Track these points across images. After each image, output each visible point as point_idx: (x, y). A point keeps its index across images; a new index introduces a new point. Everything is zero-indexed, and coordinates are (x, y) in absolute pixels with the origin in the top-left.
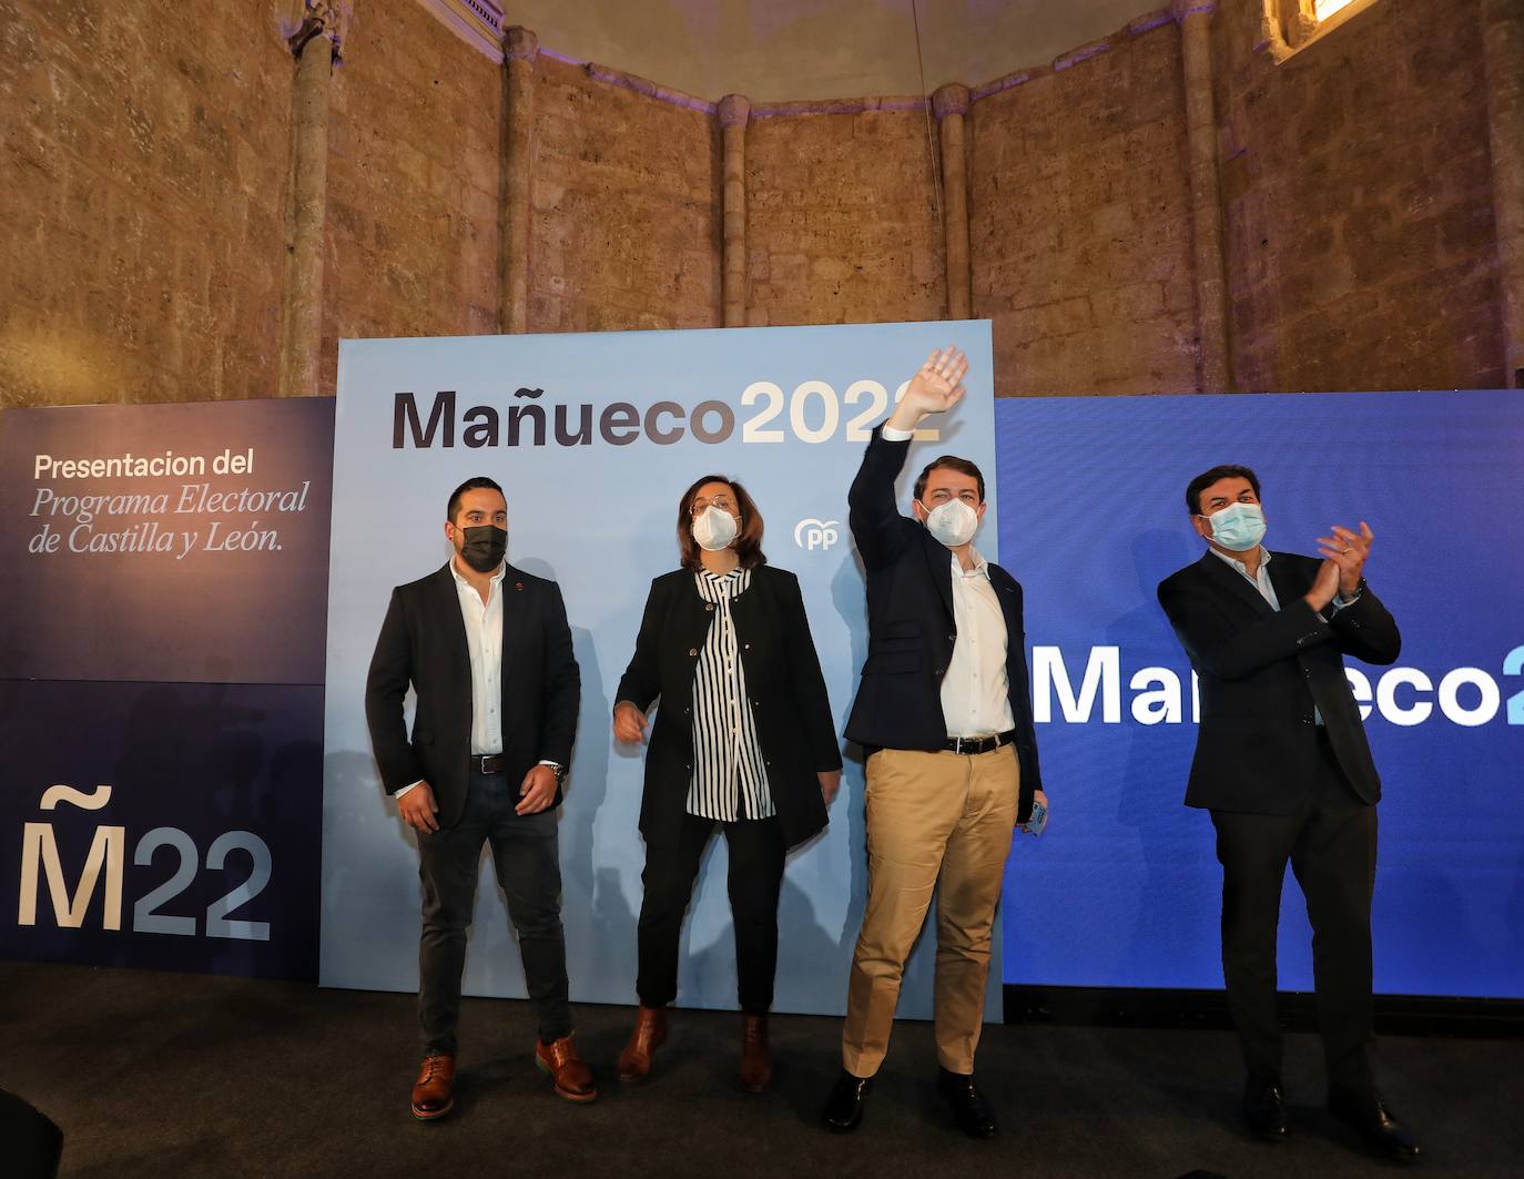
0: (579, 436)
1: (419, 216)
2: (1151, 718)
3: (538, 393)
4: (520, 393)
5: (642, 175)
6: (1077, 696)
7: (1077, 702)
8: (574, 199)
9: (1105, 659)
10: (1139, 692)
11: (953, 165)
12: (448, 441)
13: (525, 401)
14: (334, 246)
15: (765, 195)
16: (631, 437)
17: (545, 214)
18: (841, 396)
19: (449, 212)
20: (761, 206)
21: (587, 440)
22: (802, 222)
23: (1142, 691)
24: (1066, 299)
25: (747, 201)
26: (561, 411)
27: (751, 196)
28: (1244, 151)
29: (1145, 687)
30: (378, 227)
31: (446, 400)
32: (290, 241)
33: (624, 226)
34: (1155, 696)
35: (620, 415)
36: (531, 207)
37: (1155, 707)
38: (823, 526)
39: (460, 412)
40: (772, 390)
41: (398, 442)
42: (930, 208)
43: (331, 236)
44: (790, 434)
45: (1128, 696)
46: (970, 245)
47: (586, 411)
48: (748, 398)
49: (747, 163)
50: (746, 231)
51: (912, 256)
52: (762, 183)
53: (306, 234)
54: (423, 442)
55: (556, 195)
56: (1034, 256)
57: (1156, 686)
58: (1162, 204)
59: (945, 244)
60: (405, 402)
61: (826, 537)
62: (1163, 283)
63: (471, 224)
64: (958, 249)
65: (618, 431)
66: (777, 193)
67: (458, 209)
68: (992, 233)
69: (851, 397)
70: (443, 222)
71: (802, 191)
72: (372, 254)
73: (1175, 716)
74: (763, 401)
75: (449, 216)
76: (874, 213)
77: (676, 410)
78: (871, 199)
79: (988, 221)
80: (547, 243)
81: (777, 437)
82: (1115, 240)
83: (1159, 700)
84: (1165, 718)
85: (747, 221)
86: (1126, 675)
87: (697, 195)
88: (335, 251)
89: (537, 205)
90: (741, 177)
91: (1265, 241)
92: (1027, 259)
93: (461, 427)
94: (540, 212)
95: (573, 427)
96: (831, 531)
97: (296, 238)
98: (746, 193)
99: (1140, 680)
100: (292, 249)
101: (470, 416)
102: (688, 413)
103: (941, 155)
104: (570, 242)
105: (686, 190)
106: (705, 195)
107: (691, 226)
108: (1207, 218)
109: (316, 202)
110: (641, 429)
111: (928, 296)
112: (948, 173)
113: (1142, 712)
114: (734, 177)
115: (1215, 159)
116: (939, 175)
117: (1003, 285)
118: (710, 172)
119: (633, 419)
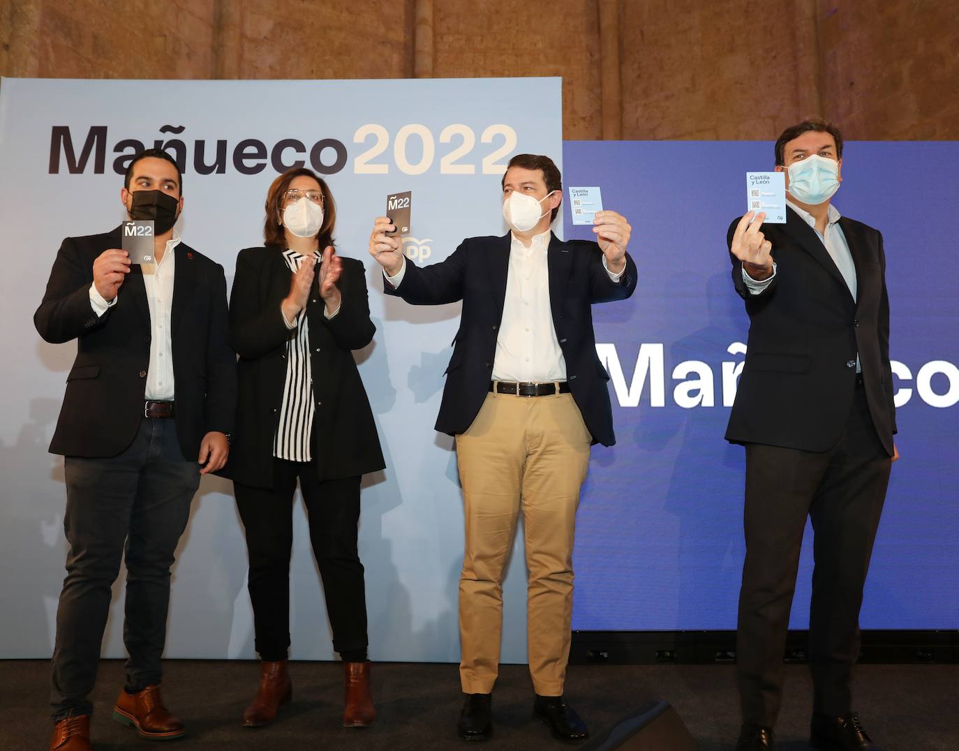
0: (214, 166)
1: (136, 32)
2: (689, 403)
3: (180, 130)
4: (165, 129)
5: (344, 15)
6: (629, 385)
7: (629, 390)
8: (282, 31)
9: (652, 354)
10: (680, 381)
11: (608, 20)
12: (99, 169)
13: (169, 136)
14: (51, 50)
15: (451, 39)
16: (260, 168)
17: (256, 42)
18: (436, 137)
19: (167, 33)
20: (447, 47)
21: (222, 170)
22: (482, 63)
23: (681, 381)
24: (698, 131)
25: (435, 43)
26: (200, 146)
27: (439, 39)
28: (836, 11)
29: (684, 377)
30: (95, 37)
31: (98, 134)
32: (6, 40)
33: (327, 58)
34: (693, 385)
35: (251, 150)
36: (243, 35)
37: (693, 393)
38: (419, 243)
39: (111, 142)
40: (381, 132)
41: (54, 168)
42: (588, 55)
43: (48, 41)
44: (392, 165)
45: (671, 384)
46: (621, 86)
47: (222, 145)
48: (360, 136)
49: (436, 10)
50: (433, 69)
51: (573, 94)
52: (449, 28)
53: (22, 34)
54: (77, 169)
55: (266, 26)
56: (673, 95)
57: (693, 376)
58: (773, 54)
59: (601, 85)
60: (61, 134)
61: (421, 252)
62: (774, 118)
63: (187, 45)
64: (611, 88)
65: (249, 163)
66: (460, 37)
67: (173, 30)
68: (639, 76)
69: (445, 137)
70: (159, 41)
71: (482, 36)
72: (89, 61)
73: (709, 402)
74: (371, 140)
75: (165, 36)
76: (542, 57)
77: (300, 147)
78: (540, 46)
79: (636, 66)
80: (257, 68)
81: (383, 169)
82: (737, 82)
83: (696, 388)
84: (700, 403)
85: (435, 60)
86: (669, 367)
87: (392, 35)
88: (52, 55)
89: (249, 33)
90: (430, 22)
91: (852, 84)
92: (667, 98)
93: (111, 156)
94: (252, 40)
95: (210, 158)
96: (425, 247)
97: (12, 37)
98: (435, 35)
99: (680, 371)
100: (7, 47)
101: (119, 147)
102: (309, 148)
103: (598, 10)
104: (278, 68)
105: (382, 30)
106: (399, 35)
107: (386, 61)
108: (808, 64)
109: (31, 7)
110: (268, 161)
111: (586, 128)
112: (603, 25)
113: (682, 398)
114: (424, 21)
115: (814, 17)
116: (596, 27)
117: (647, 119)
118: (403, 17)
119: (262, 152)
